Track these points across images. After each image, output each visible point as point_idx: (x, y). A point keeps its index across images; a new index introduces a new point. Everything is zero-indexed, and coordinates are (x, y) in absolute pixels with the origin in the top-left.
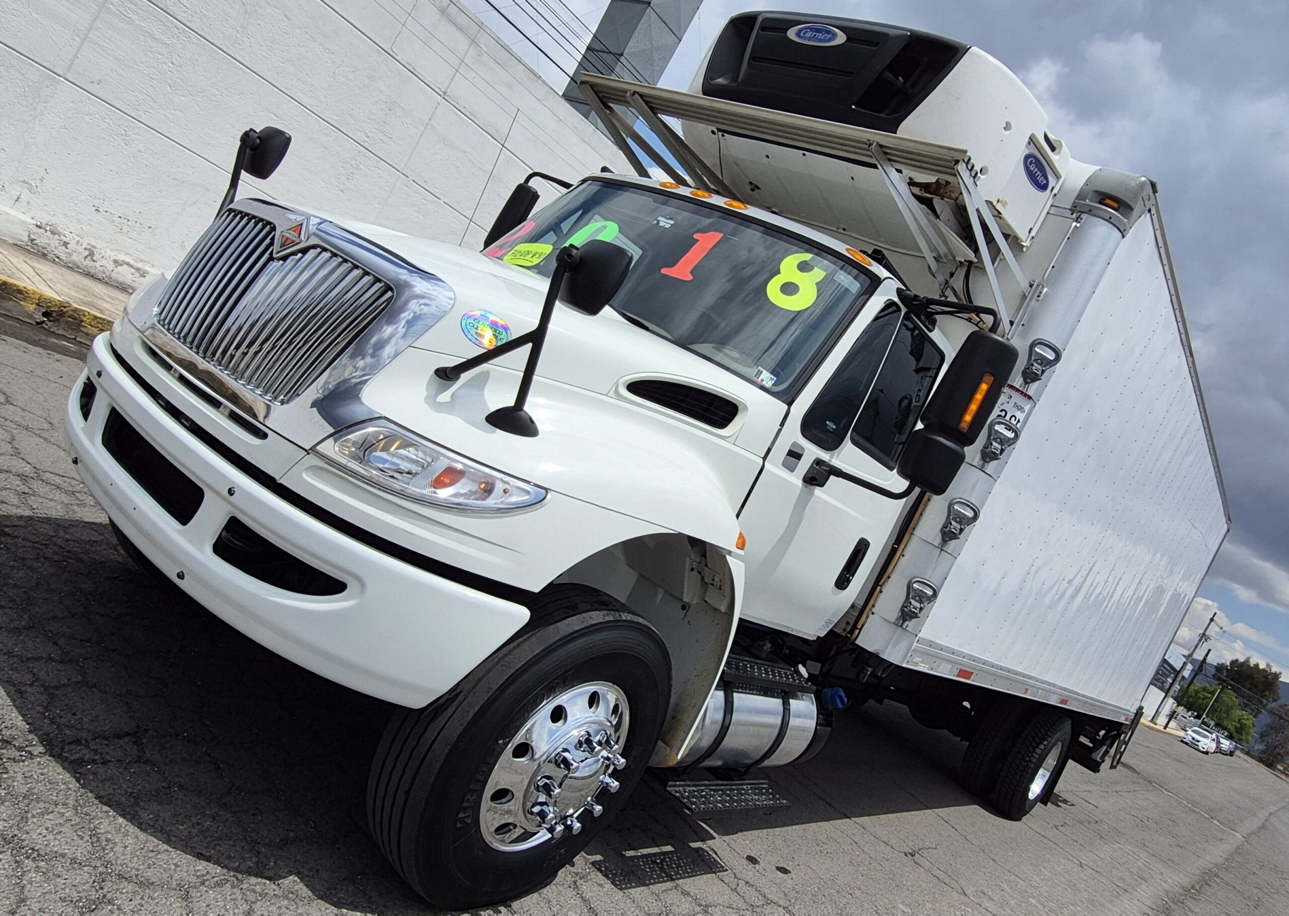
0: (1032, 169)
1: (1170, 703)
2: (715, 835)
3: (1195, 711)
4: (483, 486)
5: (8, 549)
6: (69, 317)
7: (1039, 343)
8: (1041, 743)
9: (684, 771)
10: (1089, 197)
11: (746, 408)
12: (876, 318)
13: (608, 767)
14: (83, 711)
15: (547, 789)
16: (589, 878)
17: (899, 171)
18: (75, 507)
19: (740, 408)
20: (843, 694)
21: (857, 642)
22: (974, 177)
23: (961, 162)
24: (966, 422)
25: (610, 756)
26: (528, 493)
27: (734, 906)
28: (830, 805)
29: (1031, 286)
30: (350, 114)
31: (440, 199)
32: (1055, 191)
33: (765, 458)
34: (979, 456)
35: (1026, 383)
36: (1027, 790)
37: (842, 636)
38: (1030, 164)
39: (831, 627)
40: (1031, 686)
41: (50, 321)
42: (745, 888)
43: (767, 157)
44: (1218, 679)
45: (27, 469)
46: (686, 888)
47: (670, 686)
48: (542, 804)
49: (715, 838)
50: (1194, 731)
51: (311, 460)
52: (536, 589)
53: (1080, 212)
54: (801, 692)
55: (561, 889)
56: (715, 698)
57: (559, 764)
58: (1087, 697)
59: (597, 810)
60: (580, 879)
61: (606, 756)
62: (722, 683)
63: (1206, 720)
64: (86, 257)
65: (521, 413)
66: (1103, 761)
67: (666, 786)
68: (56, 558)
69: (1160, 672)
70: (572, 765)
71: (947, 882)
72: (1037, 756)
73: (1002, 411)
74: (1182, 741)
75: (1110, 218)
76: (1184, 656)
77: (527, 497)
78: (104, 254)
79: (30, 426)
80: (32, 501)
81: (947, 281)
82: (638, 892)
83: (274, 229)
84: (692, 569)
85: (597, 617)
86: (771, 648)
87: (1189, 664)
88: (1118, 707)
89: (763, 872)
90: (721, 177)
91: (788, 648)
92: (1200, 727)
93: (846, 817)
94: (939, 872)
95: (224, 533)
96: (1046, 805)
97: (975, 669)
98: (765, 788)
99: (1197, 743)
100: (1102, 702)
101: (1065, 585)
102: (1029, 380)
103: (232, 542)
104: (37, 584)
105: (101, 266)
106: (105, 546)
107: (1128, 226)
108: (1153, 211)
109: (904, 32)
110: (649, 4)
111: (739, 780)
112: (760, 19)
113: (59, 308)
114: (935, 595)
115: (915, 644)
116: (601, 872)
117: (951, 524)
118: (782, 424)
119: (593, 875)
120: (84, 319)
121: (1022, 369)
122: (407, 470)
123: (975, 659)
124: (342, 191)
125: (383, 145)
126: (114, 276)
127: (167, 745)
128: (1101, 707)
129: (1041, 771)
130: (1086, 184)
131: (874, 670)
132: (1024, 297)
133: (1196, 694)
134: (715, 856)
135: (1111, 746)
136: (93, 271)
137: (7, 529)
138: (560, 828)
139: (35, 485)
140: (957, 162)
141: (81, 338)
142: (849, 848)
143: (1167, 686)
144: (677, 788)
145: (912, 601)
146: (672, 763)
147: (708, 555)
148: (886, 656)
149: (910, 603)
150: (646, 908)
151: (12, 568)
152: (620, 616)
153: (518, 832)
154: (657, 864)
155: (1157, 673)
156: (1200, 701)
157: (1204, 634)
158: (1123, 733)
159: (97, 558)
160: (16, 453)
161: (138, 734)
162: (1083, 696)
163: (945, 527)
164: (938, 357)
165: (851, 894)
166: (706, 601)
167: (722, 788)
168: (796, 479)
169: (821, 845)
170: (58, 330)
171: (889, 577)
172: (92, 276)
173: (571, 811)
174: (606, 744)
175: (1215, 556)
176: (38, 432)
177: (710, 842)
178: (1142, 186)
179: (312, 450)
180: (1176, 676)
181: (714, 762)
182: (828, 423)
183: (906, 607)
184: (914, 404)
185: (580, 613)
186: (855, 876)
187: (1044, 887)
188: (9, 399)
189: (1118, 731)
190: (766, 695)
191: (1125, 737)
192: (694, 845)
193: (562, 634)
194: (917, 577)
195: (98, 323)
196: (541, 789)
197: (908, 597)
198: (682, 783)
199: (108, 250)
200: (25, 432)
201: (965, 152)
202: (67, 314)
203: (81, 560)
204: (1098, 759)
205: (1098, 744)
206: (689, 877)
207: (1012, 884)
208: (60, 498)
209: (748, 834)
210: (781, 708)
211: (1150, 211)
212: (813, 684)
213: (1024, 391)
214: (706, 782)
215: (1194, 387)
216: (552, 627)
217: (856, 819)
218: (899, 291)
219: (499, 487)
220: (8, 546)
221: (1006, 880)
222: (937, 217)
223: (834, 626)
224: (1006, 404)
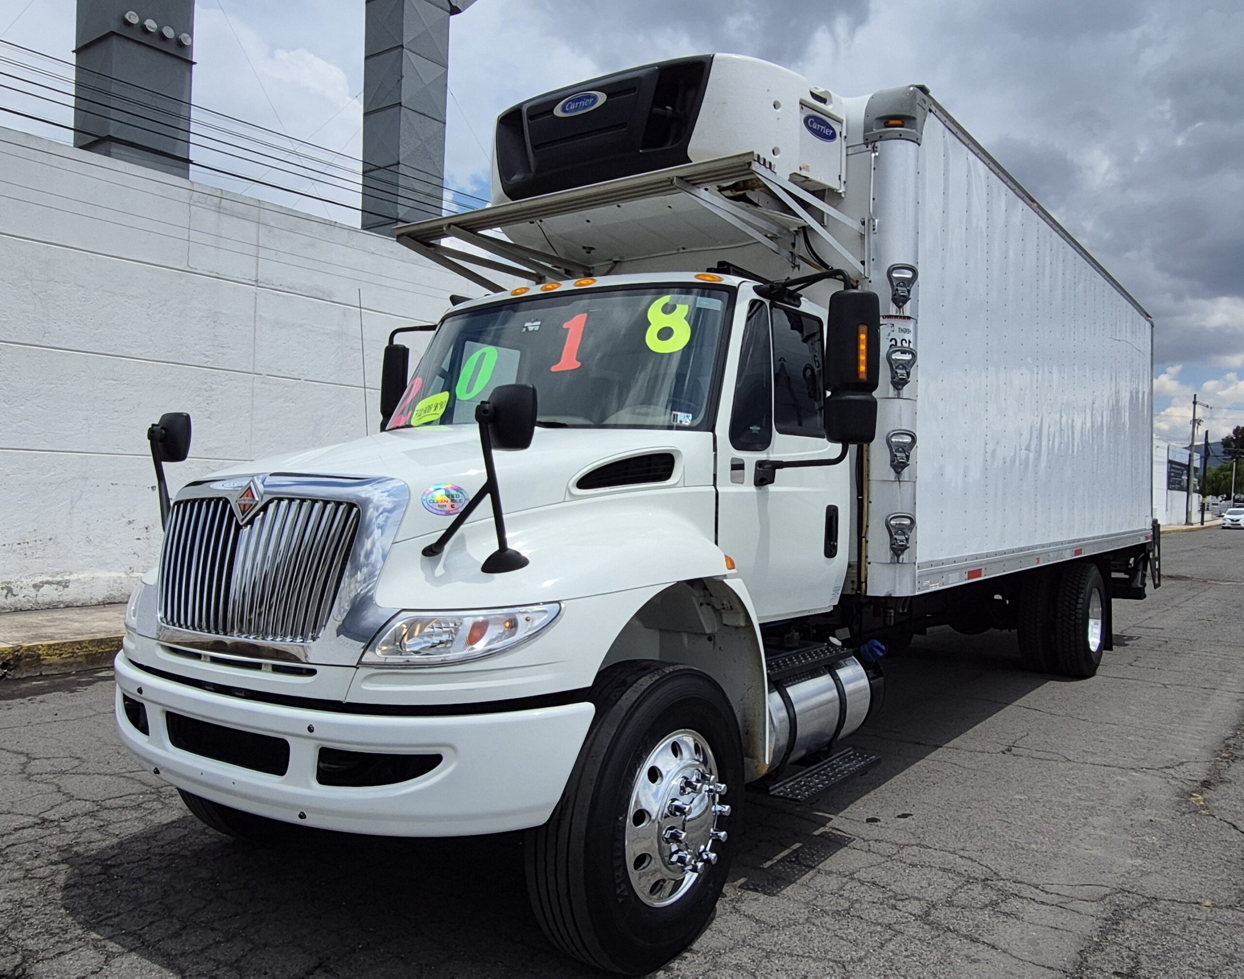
0: (815, 127)
1: (1196, 498)
2: (830, 816)
3: (1223, 494)
4: (508, 624)
5: (122, 877)
6: (26, 657)
7: (894, 269)
8: (1078, 598)
9: (777, 772)
10: (874, 126)
11: (679, 452)
12: (749, 319)
13: (714, 798)
14: (271, 968)
15: (675, 838)
16: (743, 899)
17: (706, 189)
18: (149, 817)
19: (674, 455)
20: (878, 644)
21: (868, 594)
22: (770, 168)
23: (753, 162)
24: (862, 372)
25: (711, 787)
26: (545, 611)
27: (875, 863)
28: (919, 744)
29: (863, 223)
30: (180, 345)
31: (300, 379)
32: (844, 134)
33: (715, 485)
34: (891, 387)
35: (900, 307)
36: (1087, 644)
37: (853, 595)
38: (812, 124)
39: (840, 592)
40: (1039, 554)
41: (10, 670)
42: (877, 845)
43: (588, 221)
44: (1230, 453)
45: (89, 806)
46: (827, 868)
47: (731, 708)
48: (676, 852)
49: (832, 819)
50: (1230, 513)
51: (363, 672)
52: (589, 683)
53: (873, 142)
54: (842, 659)
55: (725, 917)
56: (773, 700)
57: (675, 813)
58: (1098, 537)
59: (722, 836)
60: (737, 902)
61: (708, 789)
62: (771, 684)
63: (1237, 497)
64: (6, 596)
65: (508, 552)
66: (1145, 585)
67: (769, 791)
68: (164, 864)
69: (1172, 474)
70: (685, 808)
71: (1048, 758)
72: (1080, 611)
73: (891, 340)
74: (1224, 528)
75: (900, 135)
76: (1186, 448)
77: (546, 616)
78: (21, 585)
79: (64, 769)
80: (111, 829)
81: (792, 253)
82: (788, 891)
83: (226, 502)
84: (701, 605)
85: (645, 682)
86: (799, 635)
87: (1195, 454)
88: (1133, 532)
89: (886, 826)
90: (556, 255)
91: (814, 628)
92: (1234, 506)
93: (937, 747)
94: (1039, 753)
95: (322, 765)
96: (1111, 649)
97: (982, 565)
98: (852, 755)
99: (1238, 523)
100: (1115, 535)
101: (1024, 453)
102: (901, 304)
103: (332, 768)
104: (165, 891)
105: (24, 597)
106: (196, 836)
107: (919, 134)
108: (934, 108)
109: (652, 69)
110: (400, 104)
111: (826, 758)
112: (525, 109)
113: (13, 654)
114: (913, 522)
115: (917, 571)
116: (751, 890)
117: (896, 456)
118: (715, 449)
119: (745, 895)
120: (40, 652)
121: (891, 297)
122: (438, 642)
123: (977, 557)
124: (208, 418)
125: (225, 357)
126: (40, 599)
127: (352, 961)
128: (1117, 539)
129: (1091, 622)
130: (867, 115)
131: (895, 610)
132: (862, 236)
133: (1216, 477)
134: (839, 833)
135: (1145, 569)
136: (19, 606)
137: (109, 862)
138: (700, 865)
139: (104, 814)
140: (750, 164)
141: (46, 670)
142: (951, 771)
143: (1185, 484)
144: (777, 789)
145: (895, 536)
146: (764, 771)
147: (709, 587)
148: (897, 594)
149: (896, 539)
150: (803, 899)
151: (136, 889)
152: (664, 672)
153: (669, 886)
154: (794, 862)
155: (1169, 477)
156: (1223, 483)
157: (1194, 420)
158: (1149, 551)
159: (195, 847)
160: (70, 797)
161: (323, 965)
162: (1094, 538)
163: (892, 461)
164: (816, 323)
165: (969, 808)
166: (725, 625)
167: (815, 771)
168: (749, 488)
169: (926, 780)
170: (22, 674)
171: (867, 526)
172: (21, 610)
173: (702, 847)
174: (703, 778)
175: (1152, 354)
176: (74, 771)
177: (830, 824)
178: (913, 95)
179: (360, 664)
180: (1189, 471)
181: (799, 753)
182: (751, 428)
183: (894, 544)
184: (816, 370)
185: (631, 686)
186: (966, 792)
187: (1138, 722)
188: (30, 756)
189: (1144, 552)
190: (813, 677)
191: (1154, 555)
192: (816, 833)
193: (626, 708)
194: (890, 515)
195: (54, 650)
196: (670, 840)
197: (891, 535)
198: (780, 784)
199: (23, 579)
200: (63, 776)
201: (752, 153)
202: (23, 656)
203: (184, 857)
204: (1140, 586)
205: (1132, 572)
206: (825, 859)
207: (1108, 732)
208: (132, 815)
209: (859, 802)
210: (832, 681)
211: (930, 111)
212: (848, 648)
213: (902, 315)
214: (800, 773)
215: (1051, 226)
216: (615, 707)
217: (948, 745)
218: (756, 289)
219: (521, 619)
220: (120, 874)
221: (1101, 732)
222: (757, 205)
223: (843, 591)
224: (892, 334)
